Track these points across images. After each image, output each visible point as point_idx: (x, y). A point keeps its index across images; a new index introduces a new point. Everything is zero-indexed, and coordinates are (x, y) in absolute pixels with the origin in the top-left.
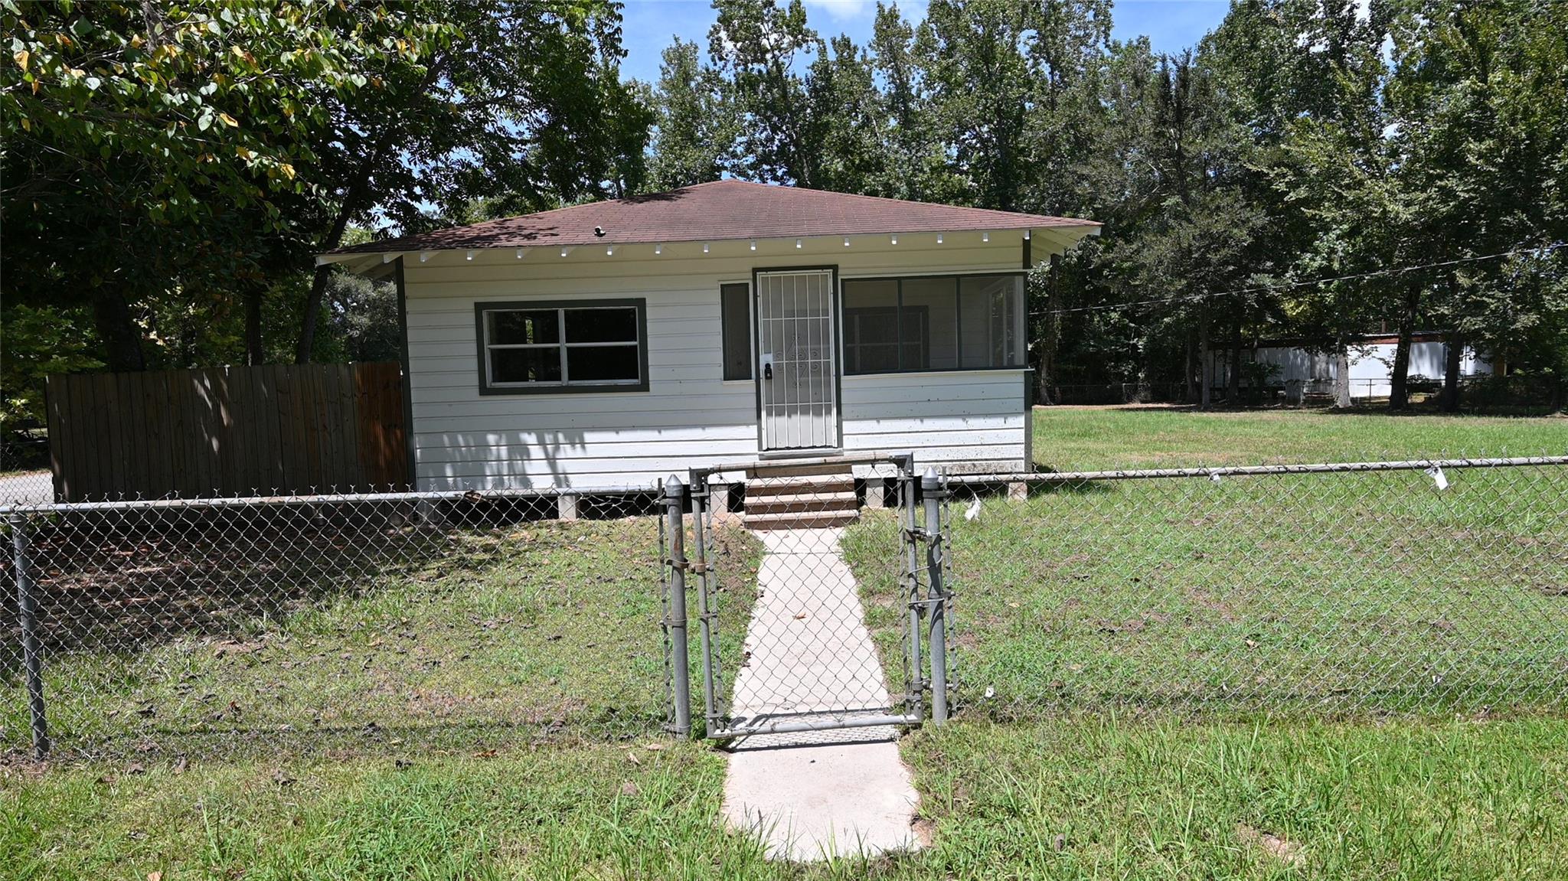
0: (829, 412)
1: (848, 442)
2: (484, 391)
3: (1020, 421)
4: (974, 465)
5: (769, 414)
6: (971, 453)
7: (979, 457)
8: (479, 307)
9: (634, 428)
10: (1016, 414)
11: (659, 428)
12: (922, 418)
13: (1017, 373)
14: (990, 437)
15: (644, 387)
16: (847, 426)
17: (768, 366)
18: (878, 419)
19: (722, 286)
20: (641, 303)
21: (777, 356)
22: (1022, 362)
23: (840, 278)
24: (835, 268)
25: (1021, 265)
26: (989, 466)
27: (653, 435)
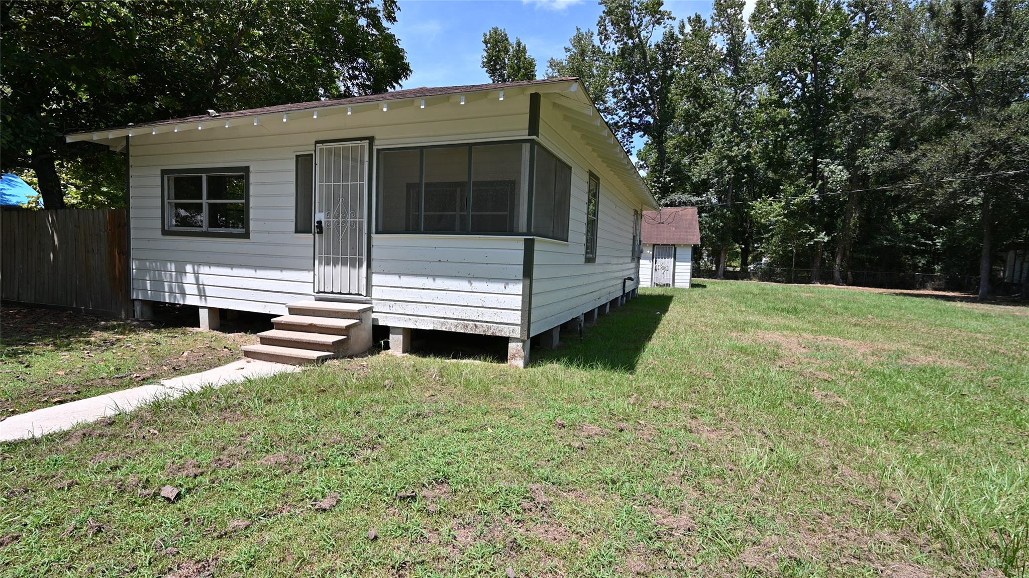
0: (360, 266)
1: (376, 293)
2: (165, 232)
3: (518, 288)
4: (476, 326)
5: (320, 263)
6: (473, 314)
7: (480, 319)
8: (163, 172)
9: (241, 266)
10: (515, 280)
11: (256, 267)
12: (434, 276)
13: (518, 240)
14: (491, 300)
15: (246, 235)
16: (376, 279)
17: (320, 223)
18: (400, 275)
19: (297, 157)
20: (246, 169)
21: (328, 215)
22: (525, 230)
23: (375, 148)
24: (371, 139)
25: (527, 132)
26: (489, 328)
27: (250, 272)
